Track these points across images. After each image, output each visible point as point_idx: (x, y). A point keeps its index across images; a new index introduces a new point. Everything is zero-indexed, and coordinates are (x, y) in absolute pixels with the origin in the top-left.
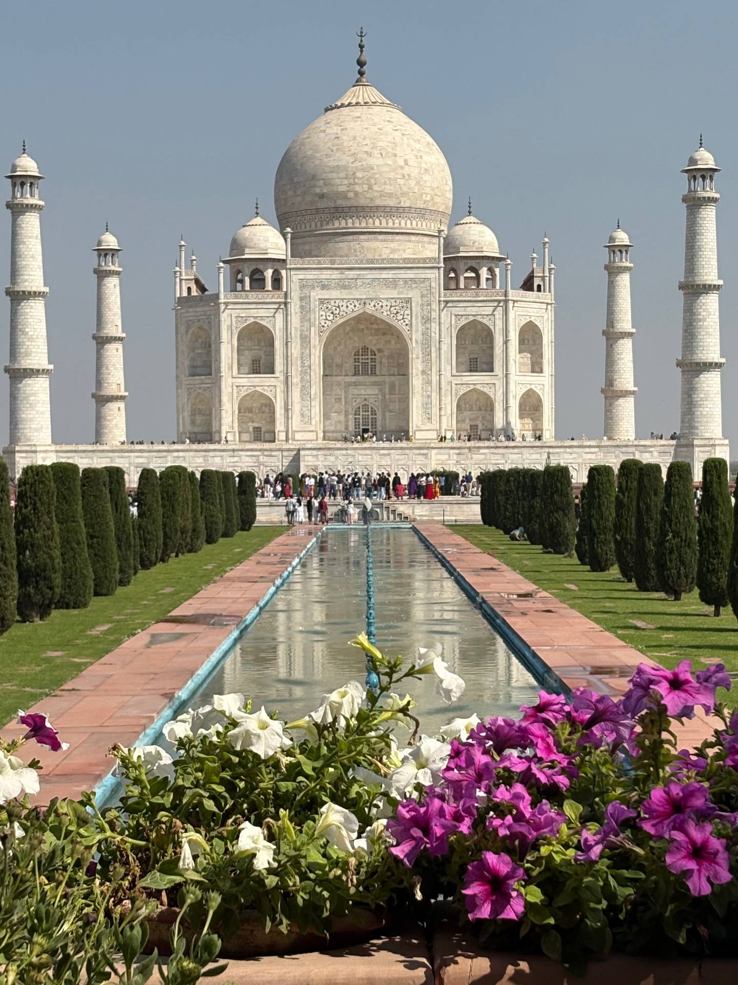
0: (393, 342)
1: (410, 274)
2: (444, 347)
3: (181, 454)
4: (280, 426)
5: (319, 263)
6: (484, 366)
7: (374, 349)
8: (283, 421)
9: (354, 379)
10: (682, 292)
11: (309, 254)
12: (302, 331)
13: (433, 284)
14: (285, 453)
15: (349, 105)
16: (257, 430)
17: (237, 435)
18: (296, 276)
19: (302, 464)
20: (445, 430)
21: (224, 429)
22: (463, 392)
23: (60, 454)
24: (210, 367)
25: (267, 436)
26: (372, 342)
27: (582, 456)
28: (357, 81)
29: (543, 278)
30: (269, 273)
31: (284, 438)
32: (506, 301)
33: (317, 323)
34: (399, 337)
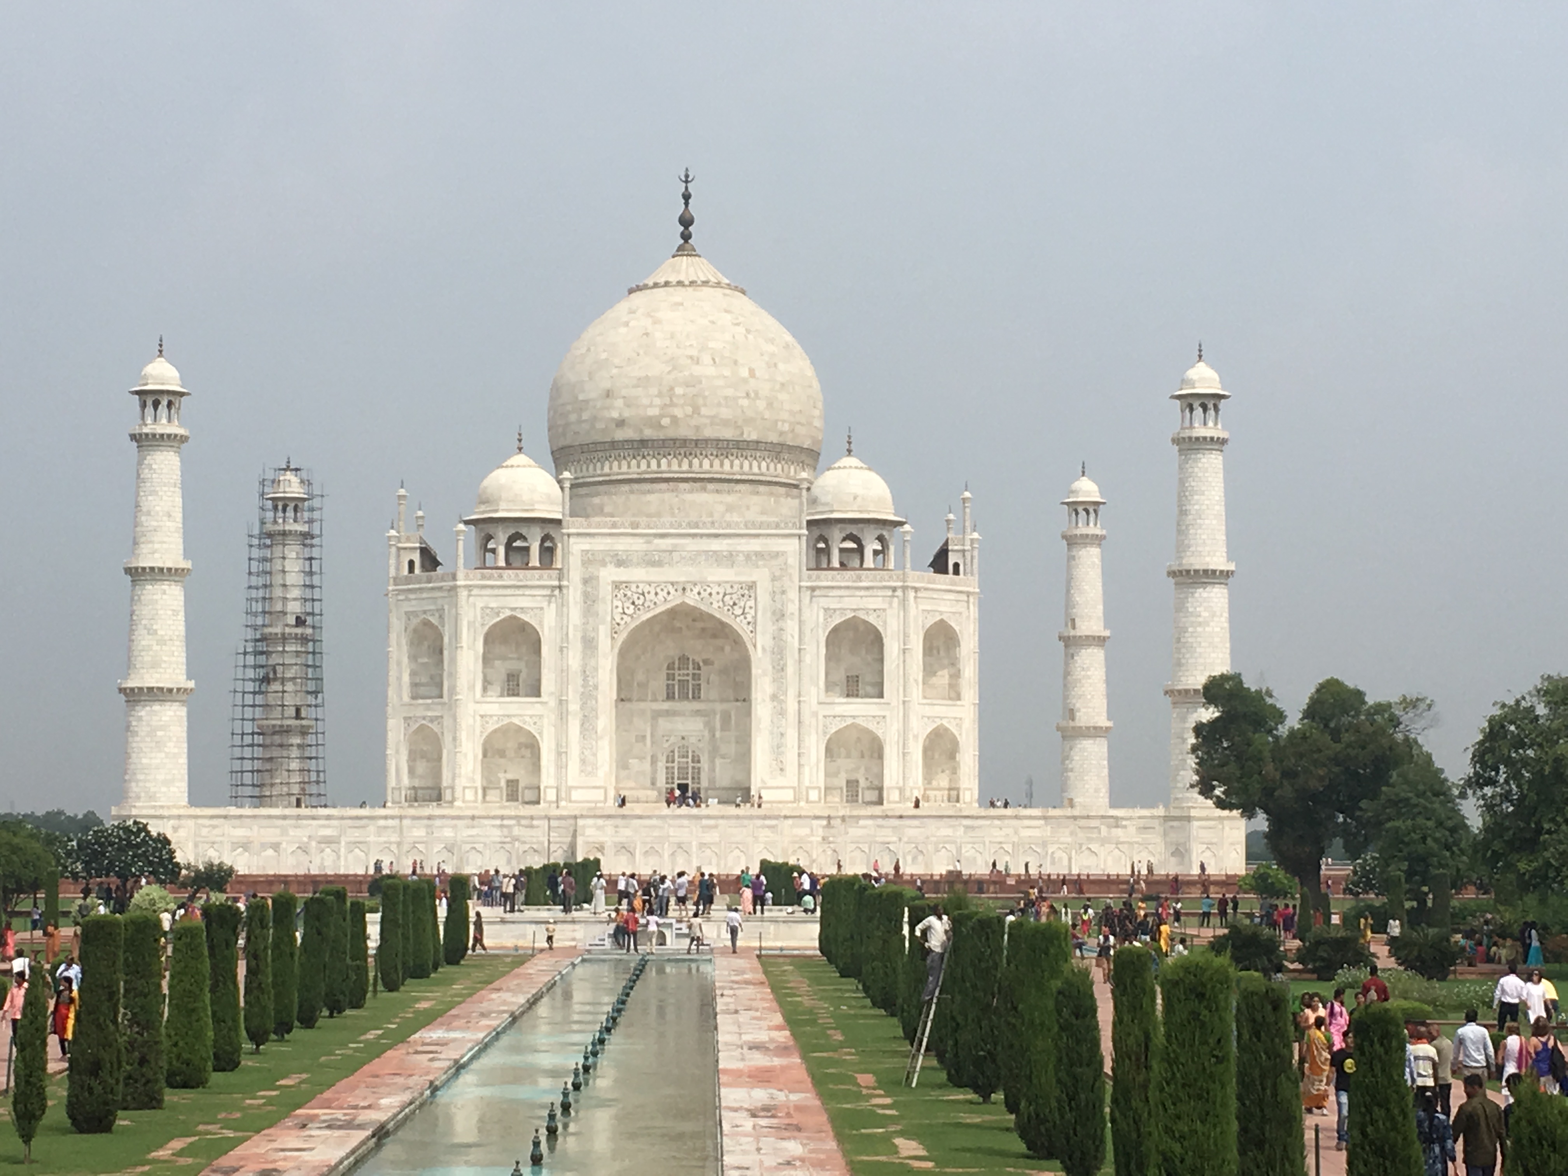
0: (728, 649)
1: (755, 545)
2: (808, 659)
3: (390, 822)
4: (548, 778)
5: (614, 526)
6: (869, 689)
7: (698, 659)
8: (552, 770)
9: (667, 705)
10: (1172, 581)
11: (600, 511)
12: (585, 631)
13: (790, 561)
14: (553, 823)
15: (667, 284)
16: (512, 784)
17: (480, 792)
18: (578, 546)
19: (580, 841)
20: (808, 788)
21: (460, 783)
22: (833, 731)
23: (200, 821)
24: (440, 685)
25: (529, 795)
26: (697, 650)
27: (1016, 833)
28: (680, 248)
29: (962, 553)
30: (535, 542)
31: (554, 799)
32: (904, 588)
33: (609, 618)
34: (737, 641)
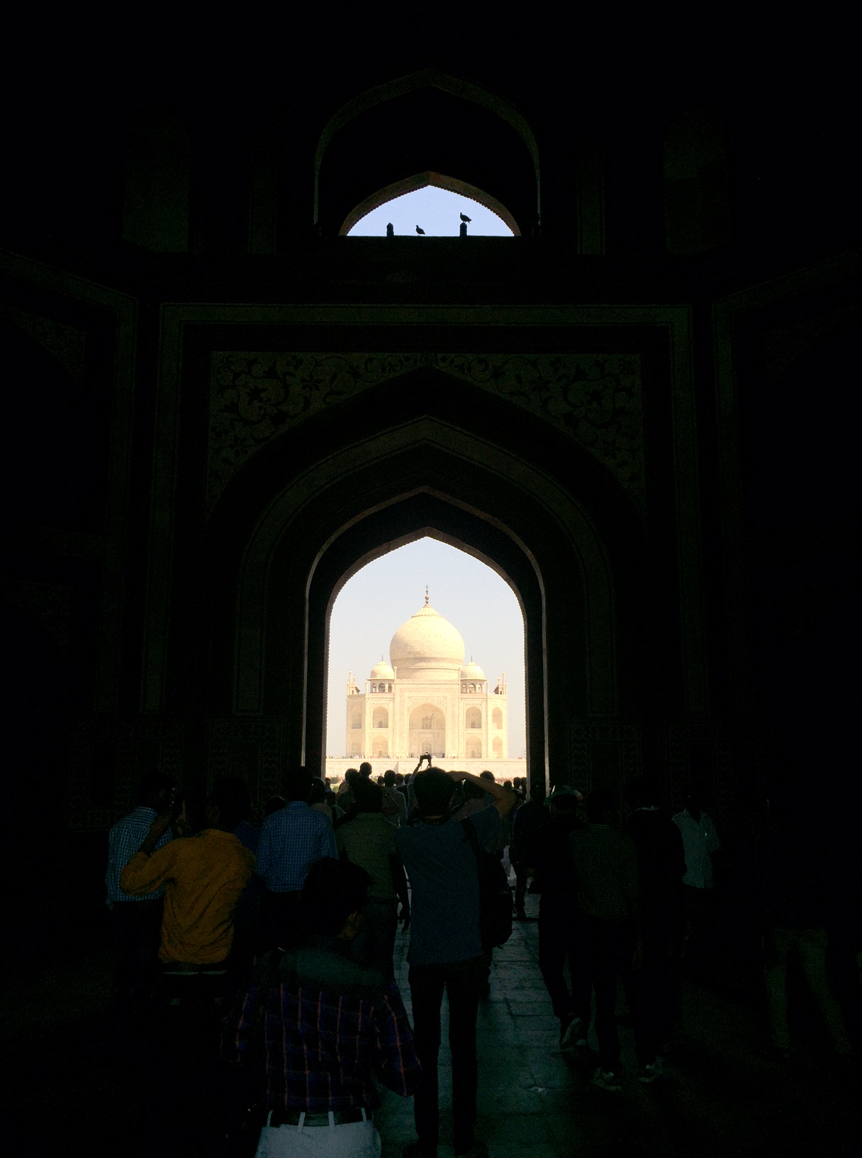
0: (439, 715)
1: (446, 687)
2: (461, 718)
4: (390, 751)
5: (408, 681)
6: (478, 726)
7: (431, 718)
8: (391, 748)
9: (422, 730)
11: (404, 677)
12: (400, 710)
13: (456, 691)
15: (422, 615)
16: (380, 752)
17: (371, 755)
18: (398, 687)
20: (461, 753)
21: (366, 752)
22: (468, 737)
24: (360, 725)
25: (385, 755)
26: (430, 715)
27: (519, 766)
28: (425, 606)
29: (503, 688)
30: (387, 686)
31: (392, 756)
32: (487, 699)
33: (407, 707)
34: (441, 713)
